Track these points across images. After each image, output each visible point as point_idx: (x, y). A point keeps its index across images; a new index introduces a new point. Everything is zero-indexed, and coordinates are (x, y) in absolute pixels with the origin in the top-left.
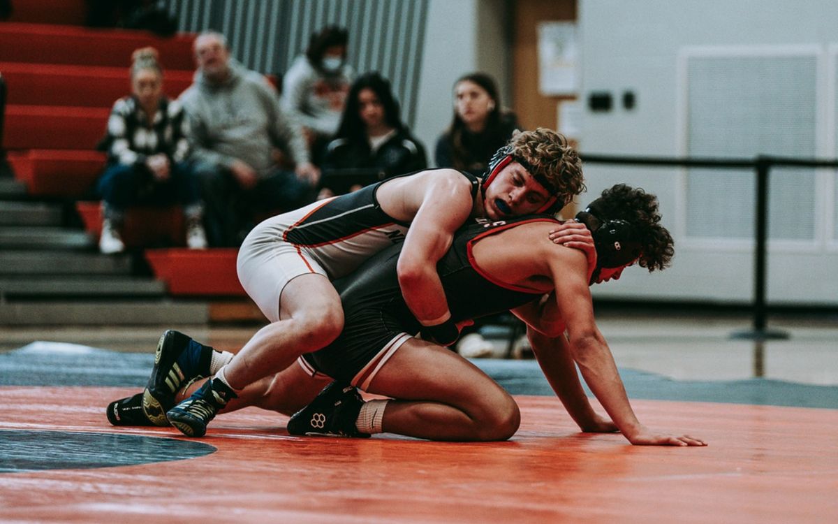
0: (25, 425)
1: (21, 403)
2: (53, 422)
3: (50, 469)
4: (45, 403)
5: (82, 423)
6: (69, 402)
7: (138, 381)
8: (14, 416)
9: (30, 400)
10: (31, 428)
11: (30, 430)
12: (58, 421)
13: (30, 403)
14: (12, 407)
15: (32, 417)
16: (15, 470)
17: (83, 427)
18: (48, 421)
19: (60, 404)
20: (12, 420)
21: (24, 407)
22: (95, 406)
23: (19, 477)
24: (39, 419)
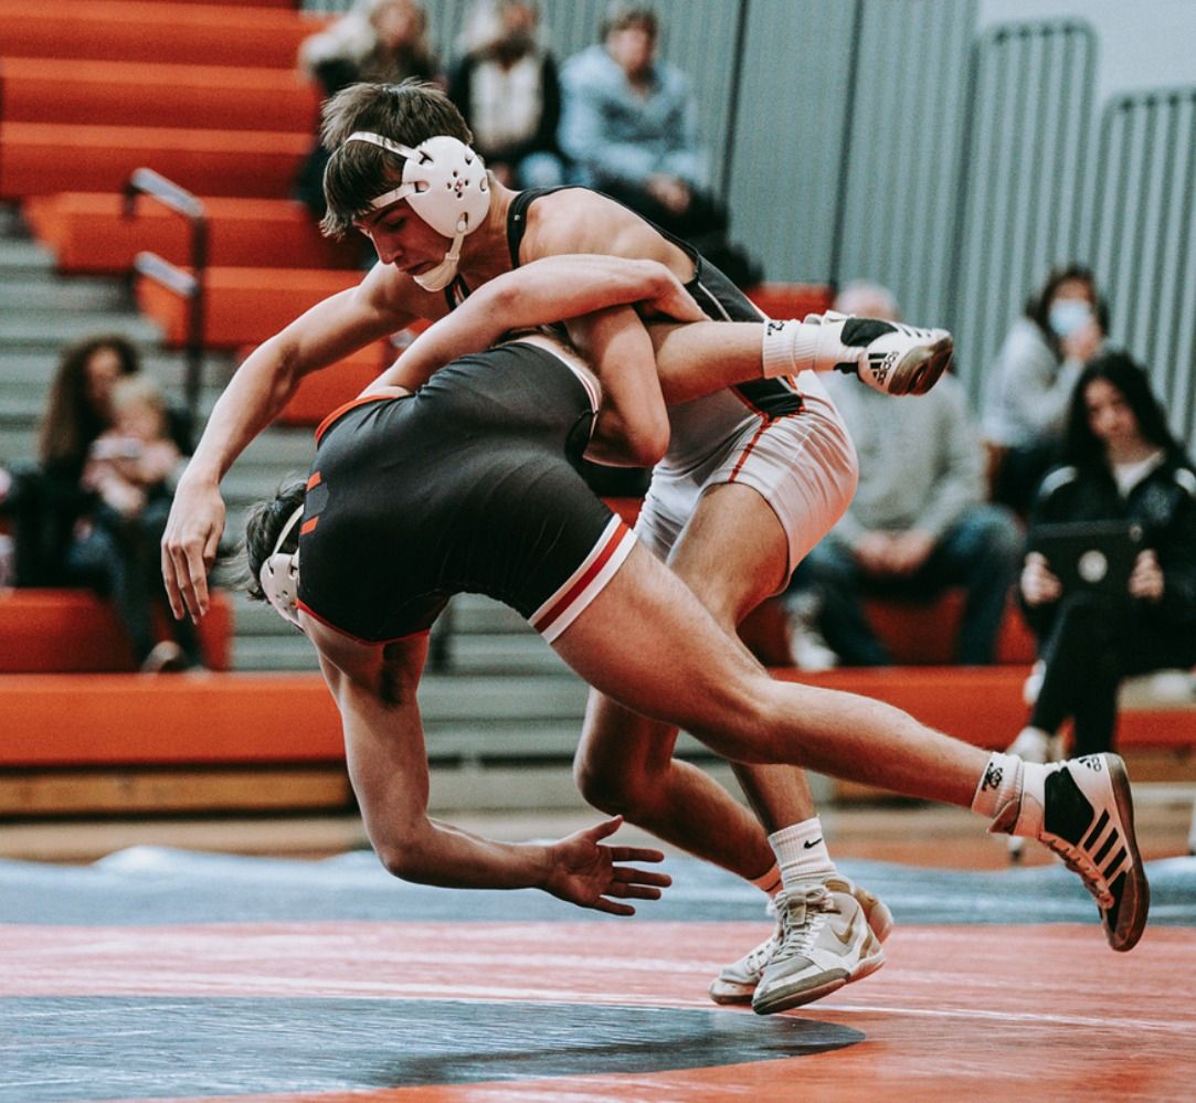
0: (526, 992)
1: (514, 953)
2: (574, 988)
3: (573, 1074)
4: (556, 953)
5: (625, 987)
6: (599, 951)
7: (717, 910)
8: (504, 977)
9: (531, 948)
10: (538, 998)
11: (535, 1002)
12: (583, 986)
13: (530, 953)
14: (501, 959)
15: (537, 979)
16: (513, 1075)
17: (628, 995)
18: (565, 984)
19: (584, 955)
20: (501, 983)
21: (520, 960)
22: (644, 956)
23: (520, 1089)
24: (548, 982)
